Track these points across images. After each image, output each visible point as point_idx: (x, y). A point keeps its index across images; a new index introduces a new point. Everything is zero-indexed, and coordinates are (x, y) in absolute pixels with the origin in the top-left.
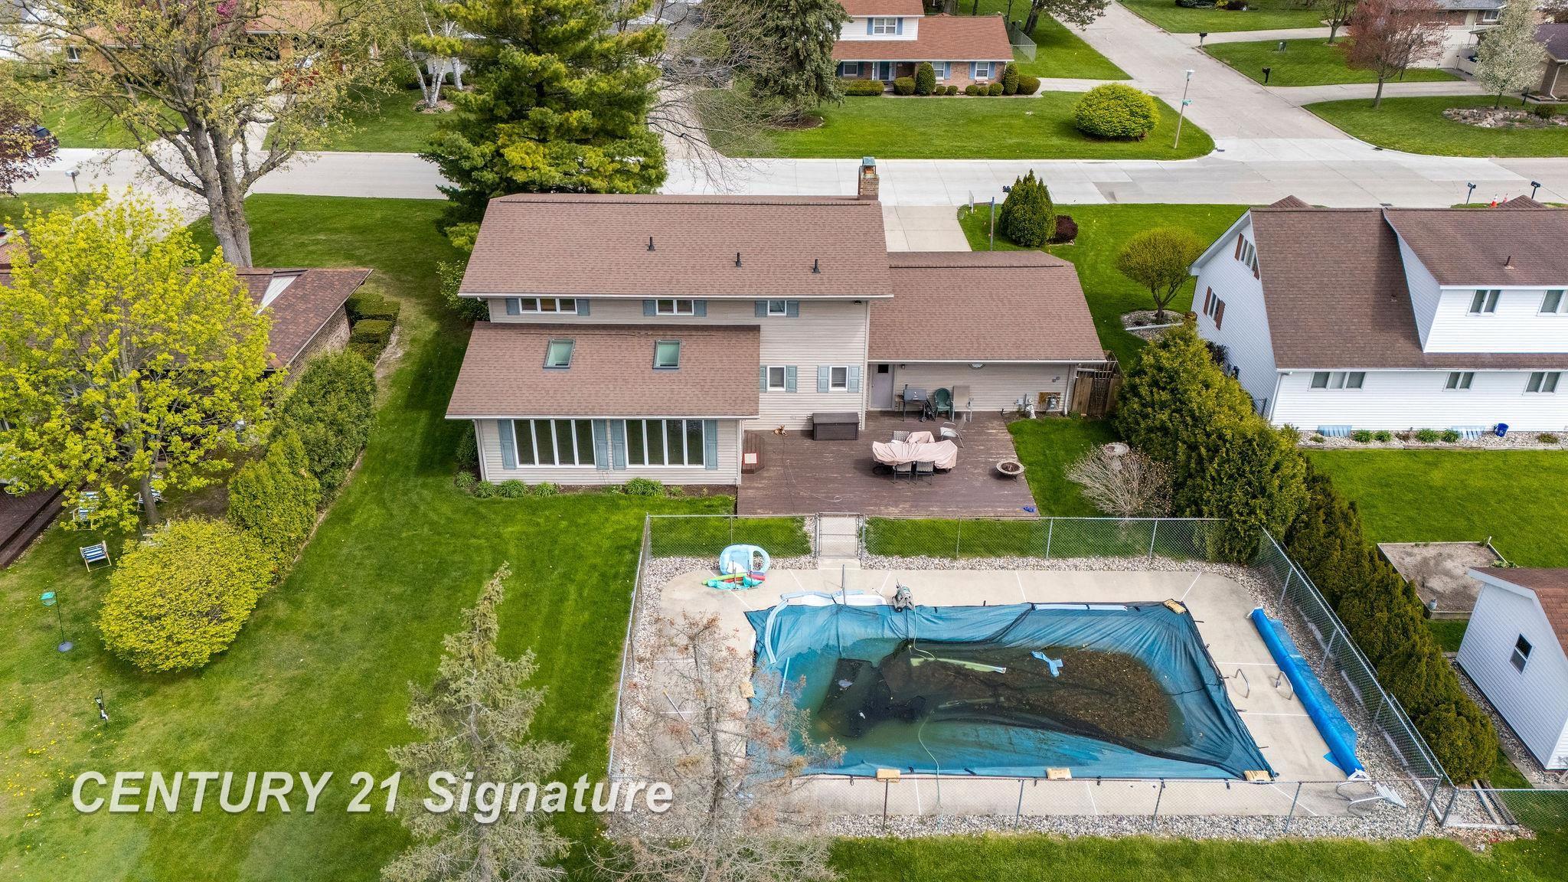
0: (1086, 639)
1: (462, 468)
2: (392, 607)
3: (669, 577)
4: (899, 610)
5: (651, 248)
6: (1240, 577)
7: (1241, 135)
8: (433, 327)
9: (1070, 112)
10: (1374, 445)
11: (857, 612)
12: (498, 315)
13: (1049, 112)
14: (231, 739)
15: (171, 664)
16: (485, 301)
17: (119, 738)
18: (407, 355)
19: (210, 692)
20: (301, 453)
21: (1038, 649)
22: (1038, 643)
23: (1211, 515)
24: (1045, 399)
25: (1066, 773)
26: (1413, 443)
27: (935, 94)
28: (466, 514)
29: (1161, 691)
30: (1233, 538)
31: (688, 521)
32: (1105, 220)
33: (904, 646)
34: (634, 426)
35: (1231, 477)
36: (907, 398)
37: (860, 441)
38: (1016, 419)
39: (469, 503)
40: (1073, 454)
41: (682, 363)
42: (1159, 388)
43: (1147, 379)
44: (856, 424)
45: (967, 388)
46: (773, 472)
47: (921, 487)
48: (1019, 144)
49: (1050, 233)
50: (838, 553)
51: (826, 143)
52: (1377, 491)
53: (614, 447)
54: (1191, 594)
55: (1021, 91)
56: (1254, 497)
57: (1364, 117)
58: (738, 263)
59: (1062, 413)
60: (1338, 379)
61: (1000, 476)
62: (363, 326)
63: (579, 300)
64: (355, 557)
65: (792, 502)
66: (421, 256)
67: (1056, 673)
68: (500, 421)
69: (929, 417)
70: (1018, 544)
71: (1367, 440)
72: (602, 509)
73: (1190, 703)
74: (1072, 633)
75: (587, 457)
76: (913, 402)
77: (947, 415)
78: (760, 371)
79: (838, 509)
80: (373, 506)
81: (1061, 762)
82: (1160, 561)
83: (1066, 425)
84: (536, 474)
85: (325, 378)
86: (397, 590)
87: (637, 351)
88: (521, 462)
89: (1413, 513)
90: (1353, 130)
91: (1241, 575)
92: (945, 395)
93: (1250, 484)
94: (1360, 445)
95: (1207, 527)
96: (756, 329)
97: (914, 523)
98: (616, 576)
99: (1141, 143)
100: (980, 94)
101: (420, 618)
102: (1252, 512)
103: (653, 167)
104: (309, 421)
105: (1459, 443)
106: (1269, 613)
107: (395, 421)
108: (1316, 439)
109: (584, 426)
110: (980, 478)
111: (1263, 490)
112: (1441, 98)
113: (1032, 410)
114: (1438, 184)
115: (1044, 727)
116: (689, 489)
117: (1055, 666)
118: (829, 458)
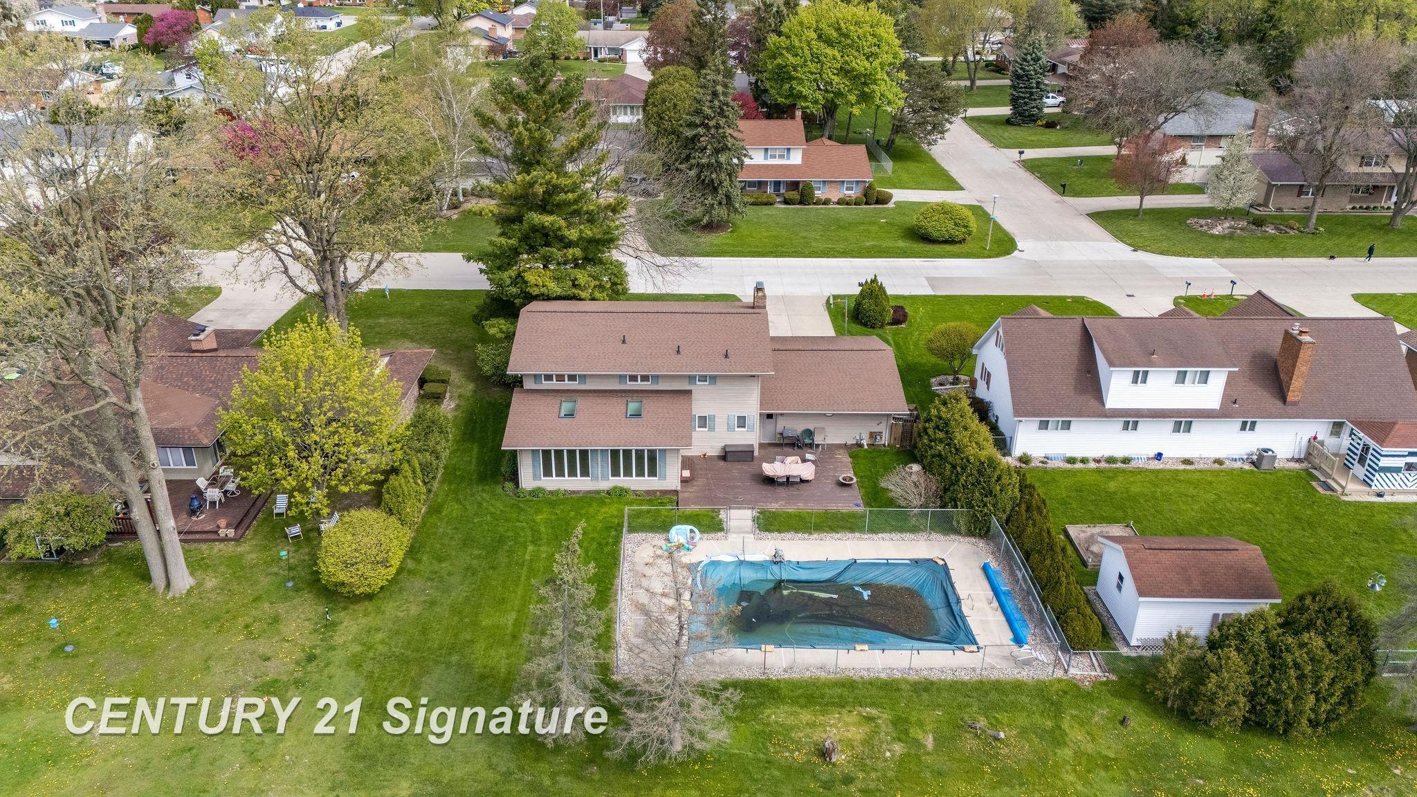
0: (885, 579)
1: (505, 480)
2: (475, 562)
3: (639, 544)
4: (776, 563)
5: (624, 342)
6: (981, 545)
7: (1037, 238)
8: (471, 386)
9: (913, 220)
10: (1079, 466)
11: (752, 564)
12: (528, 384)
13: (900, 219)
14: (397, 632)
15: (361, 590)
16: (522, 376)
17: (335, 631)
18: (458, 406)
19: (379, 608)
20: (418, 470)
21: (857, 585)
22: (857, 582)
23: (962, 507)
24: (873, 435)
25: (866, 647)
26: (1103, 465)
27: (814, 204)
28: (512, 508)
29: (926, 607)
30: (975, 521)
31: (649, 512)
32: (929, 308)
33: (779, 584)
34: (615, 453)
35: (973, 484)
36: (785, 435)
37: (755, 462)
38: (854, 450)
39: (512, 502)
40: (888, 469)
41: (644, 414)
42: (939, 430)
43: (932, 424)
44: (753, 452)
45: (823, 429)
46: (700, 482)
47: (792, 491)
48: (873, 246)
49: (888, 319)
50: (740, 531)
51: (733, 245)
52: (1074, 494)
53: (602, 466)
54: (950, 554)
55: (878, 202)
56: (986, 496)
57: (1129, 225)
58: (678, 352)
59: (884, 445)
60: (1055, 425)
61: (842, 485)
62: (429, 387)
63: (580, 376)
64: (448, 534)
65: (712, 500)
66: (454, 335)
67: (866, 598)
68: (533, 451)
69: (799, 447)
70: (849, 525)
71: (1074, 463)
72: (595, 505)
73: (941, 614)
74: (877, 576)
75: (585, 473)
76: (788, 437)
77: (811, 446)
78: (692, 418)
79: (740, 505)
80: (454, 503)
81: (864, 642)
82: (934, 536)
83: (886, 452)
84: (553, 483)
85: (425, 424)
86: (476, 552)
87: (616, 408)
88: (545, 476)
89: (1092, 508)
90: (1120, 236)
91: (981, 543)
92: (809, 433)
93: (983, 488)
94: (1069, 466)
95: (960, 514)
96: (689, 392)
97: (788, 513)
98: (607, 544)
99: (963, 245)
100: (847, 204)
101: (493, 568)
102: (985, 505)
103: (621, 284)
104: (419, 451)
105: (1133, 464)
106: (994, 565)
107: (458, 450)
108: (1042, 462)
109: (584, 453)
110: (829, 486)
111: (991, 492)
112: (1188, 208)
113: (865, 443)
114: (1170, 279)
115: (857, 626)
116: (648, 492)
117: (866, 594)
118: (735, 473)
